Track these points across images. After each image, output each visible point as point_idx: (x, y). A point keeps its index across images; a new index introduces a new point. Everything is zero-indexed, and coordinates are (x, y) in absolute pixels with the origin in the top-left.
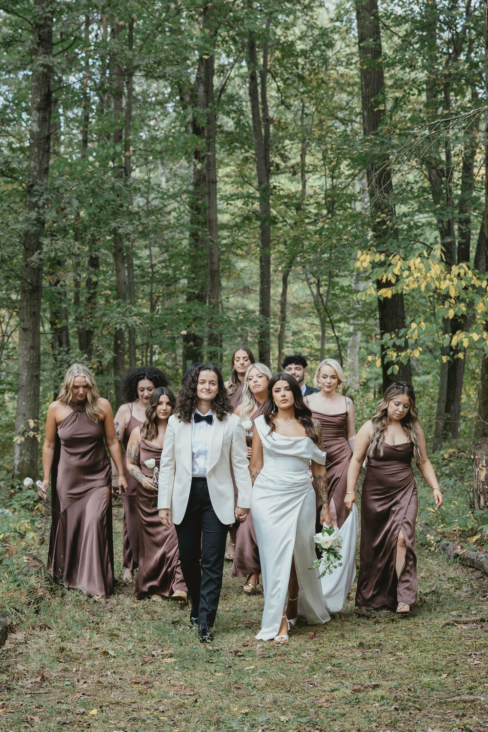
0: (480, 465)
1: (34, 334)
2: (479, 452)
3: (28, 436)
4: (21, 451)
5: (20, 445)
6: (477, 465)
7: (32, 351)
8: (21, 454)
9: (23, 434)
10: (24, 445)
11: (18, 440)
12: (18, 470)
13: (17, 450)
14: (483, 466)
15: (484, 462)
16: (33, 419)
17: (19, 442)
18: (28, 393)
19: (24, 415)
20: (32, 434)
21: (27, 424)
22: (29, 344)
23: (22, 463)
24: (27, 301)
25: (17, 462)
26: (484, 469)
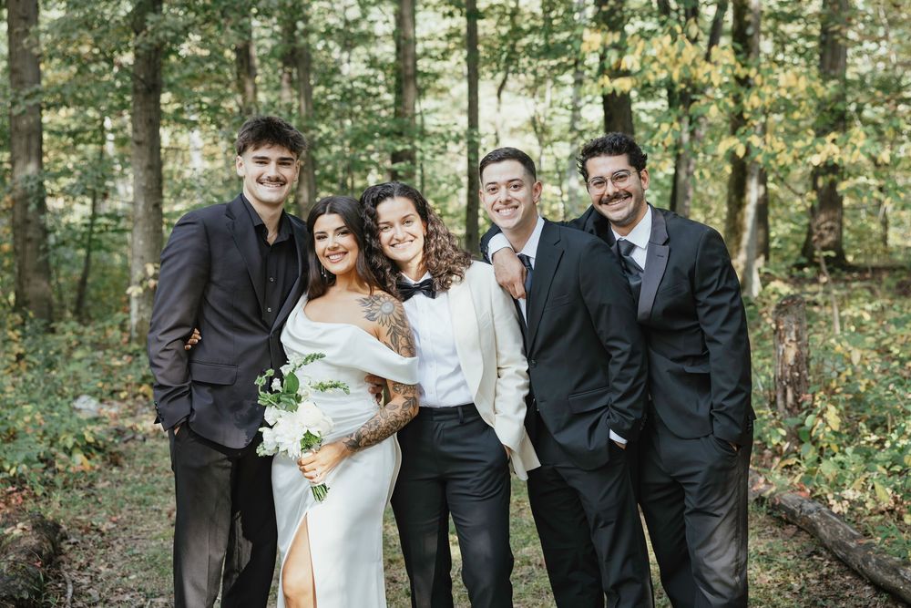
0: (787, 339)
1: (151, 149)
2: (785, 319)
3: (148, 287)
4: (139, 305)
5: (138, 297)
6: (781, 340)
7: (149, 172)
8: (139, 311)
9: (141, 283)
10: (143, 297)
11: (135, 291)
12: (137, 331)
13: (134, 305)
14: (791, 341)
15: (793, 334)
16: (153, 263)
17: (134, 294)
18: (147, 229)
19: (142, 258)
20: (152, 283)
21: (145, 271)
22: (145, 162)
23: (141, 322)
24: (141, 105)
25: (134, 320)
26: (793, 345)
